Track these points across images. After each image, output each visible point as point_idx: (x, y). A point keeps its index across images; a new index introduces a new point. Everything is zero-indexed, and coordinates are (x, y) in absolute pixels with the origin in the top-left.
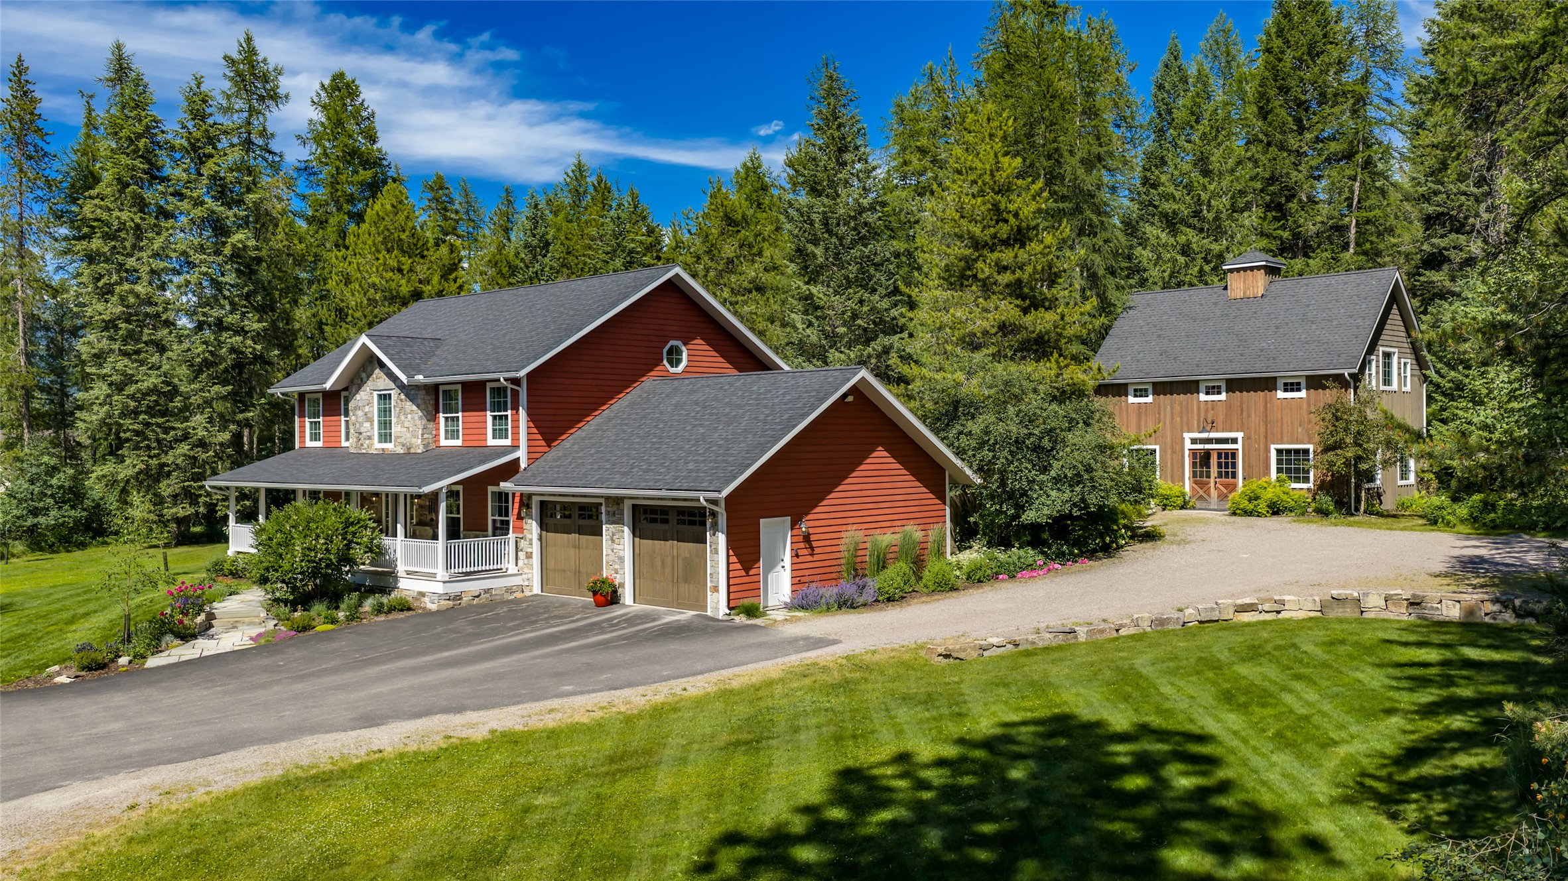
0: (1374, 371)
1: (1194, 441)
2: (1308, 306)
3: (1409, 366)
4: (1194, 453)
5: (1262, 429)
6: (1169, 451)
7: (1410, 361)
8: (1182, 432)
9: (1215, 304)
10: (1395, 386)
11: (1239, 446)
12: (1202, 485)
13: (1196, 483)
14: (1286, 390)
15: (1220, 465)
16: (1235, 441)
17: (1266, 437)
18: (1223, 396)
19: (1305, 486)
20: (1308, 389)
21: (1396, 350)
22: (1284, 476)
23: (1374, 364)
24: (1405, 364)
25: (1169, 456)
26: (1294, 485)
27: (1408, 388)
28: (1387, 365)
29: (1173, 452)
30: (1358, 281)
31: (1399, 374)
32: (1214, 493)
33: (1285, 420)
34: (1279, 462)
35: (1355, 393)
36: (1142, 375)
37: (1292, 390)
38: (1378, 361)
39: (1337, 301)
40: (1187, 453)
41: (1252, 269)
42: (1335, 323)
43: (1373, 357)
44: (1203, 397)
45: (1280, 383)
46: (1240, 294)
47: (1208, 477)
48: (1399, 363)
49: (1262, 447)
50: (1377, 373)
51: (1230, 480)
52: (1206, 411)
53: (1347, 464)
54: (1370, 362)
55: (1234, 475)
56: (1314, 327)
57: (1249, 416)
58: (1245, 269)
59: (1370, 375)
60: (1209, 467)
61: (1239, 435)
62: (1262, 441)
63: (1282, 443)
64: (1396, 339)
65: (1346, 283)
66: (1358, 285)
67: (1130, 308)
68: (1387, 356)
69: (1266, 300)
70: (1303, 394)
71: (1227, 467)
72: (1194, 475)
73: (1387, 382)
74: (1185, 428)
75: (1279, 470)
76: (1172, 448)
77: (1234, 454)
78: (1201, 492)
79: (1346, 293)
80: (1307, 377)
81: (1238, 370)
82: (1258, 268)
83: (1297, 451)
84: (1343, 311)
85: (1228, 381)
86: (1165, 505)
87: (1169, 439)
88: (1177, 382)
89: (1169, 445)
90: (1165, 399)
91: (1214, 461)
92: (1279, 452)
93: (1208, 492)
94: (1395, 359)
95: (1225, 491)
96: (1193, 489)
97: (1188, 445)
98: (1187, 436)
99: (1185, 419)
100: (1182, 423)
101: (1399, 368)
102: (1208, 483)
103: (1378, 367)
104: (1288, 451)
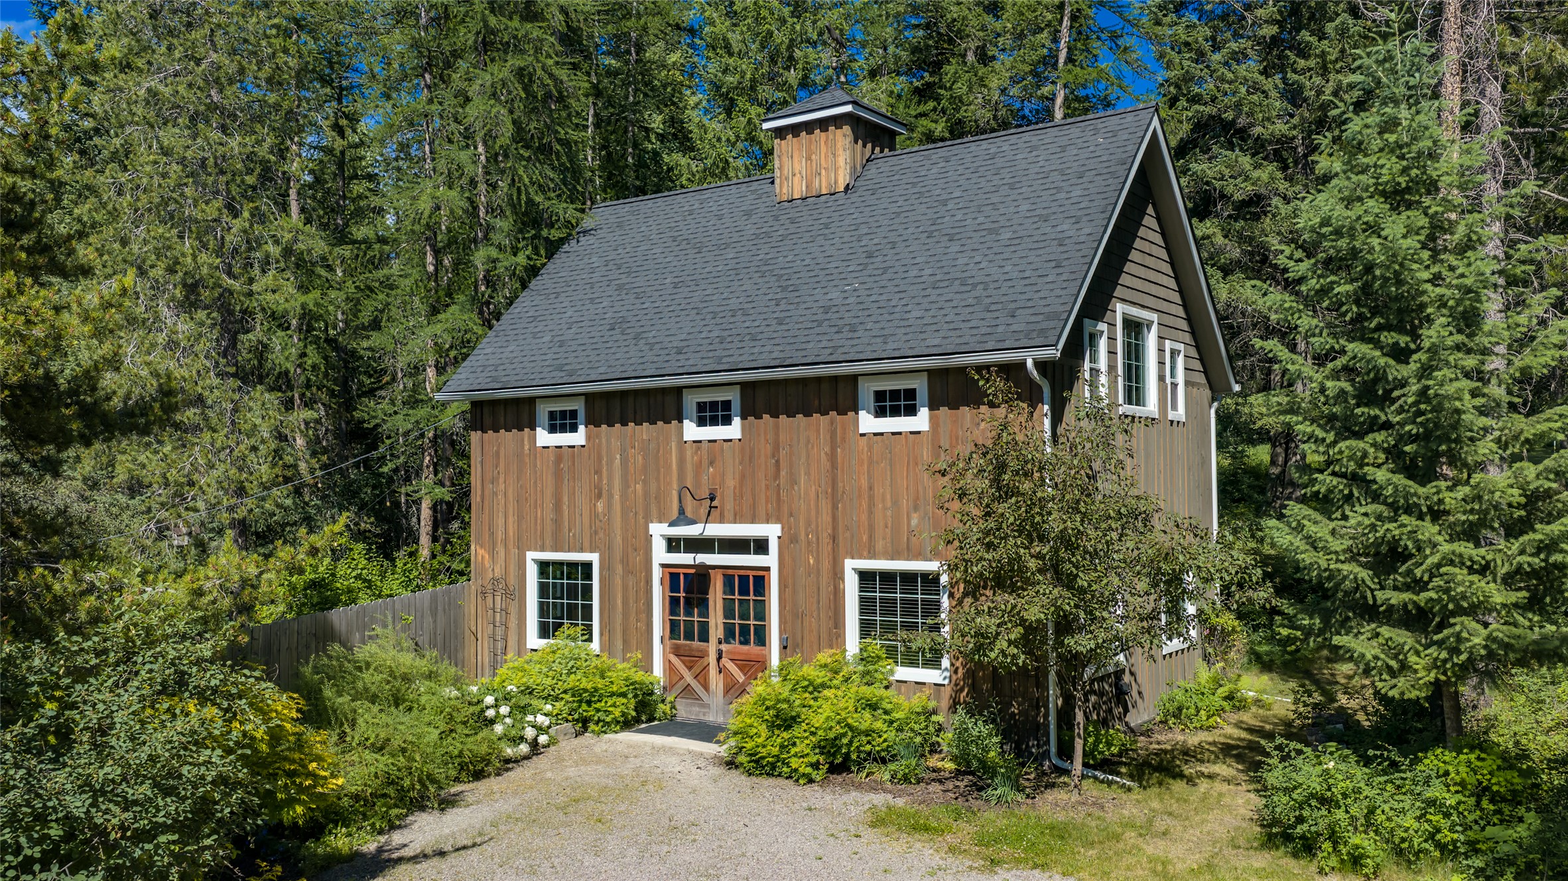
0: (1103, 364)
1: (673, 544)
2: (944, 203)
3: (1180, 361)
4: (673, 576)
5: (826, 518)
6: (619, 569)
7: (1181, 346)
8: (648, 520)
9: (748, 214)
10: (1152, 405)
11: (771, 560)
12: (692, 659)
13: (677, 652)
14: (880, 412)
15: (728, 613)
16: (761, 546)
17: (834, 538)
18: (734, 430)
19: (931, 676)
20: (933, 407)
21: (1154, 317)
22: (876, 645)
23: (1103, 344)
24: (1174, 353)
25: (618, 581)
26: (904, 673)
27: (1180, 413)
28: (1134, 353)
29: (628, 571)
30: (1064, 141)
31: (1161, 378)
32: (716, 681)
33: (878, 491)
34: (866, 605)
35: (1057, 419)
36: (559, 376)
37: (895, 412)
38: (1112, 339)
39: (1012, 187)
40: (657, 573)
41: (823, 124)
42: (1006, 235)
43: (1102, 326)
44: (691, 431)
45: (867, 390)
46: (799, 189)
47: (704, 637)
48: (1161, 350)
49: (826, 565)
50: (1112, 368)
51: (752, 649)
52: (698, 468)
53: (1031, 635)
54: (1093, 338)
55: (762, 640)
56: (955, 247)
57: (793, 481)
58: (809, 127)
59: (1095, 372)
60: (705, 613)
61: (772, 531)
62: (826, 548)
63: (873, 556)
64: (1154, 289)
65: (1033, 149)
66: (1063, 149)
67: (585, 232)
68: (1134, 328)
69: (854, 197)
70: (921, 421)
71: (744, 616)
72: (674, 627)
73: (1135, 394)
74: (654, 511)
75: (866, 629)
76: (625, 561)
77: (760, 580)
78: (689, 678)
79: (1034, 169)
80: (932, 373)
81: (764, 360)
82: (837, 121)
83: (909, 578)
84: (1025, 207)
85: (747, 388)
86: (585, 722)
87: (619, 539)
88: (636, 393)
89: (618, 553)
90: (613, 435)
91: (717, 595)
92: (866, 577)
93: (702, 677)
94: (1151, 340)
95: (741, 678)
96: (670, 668)
97: (660, 555)
98: (659, 531)
99: (653, 487)
100: (646, 494)
101: (1161, 363)
102: (703, 655)
103: (1112, 353)
104: (888, 578)
